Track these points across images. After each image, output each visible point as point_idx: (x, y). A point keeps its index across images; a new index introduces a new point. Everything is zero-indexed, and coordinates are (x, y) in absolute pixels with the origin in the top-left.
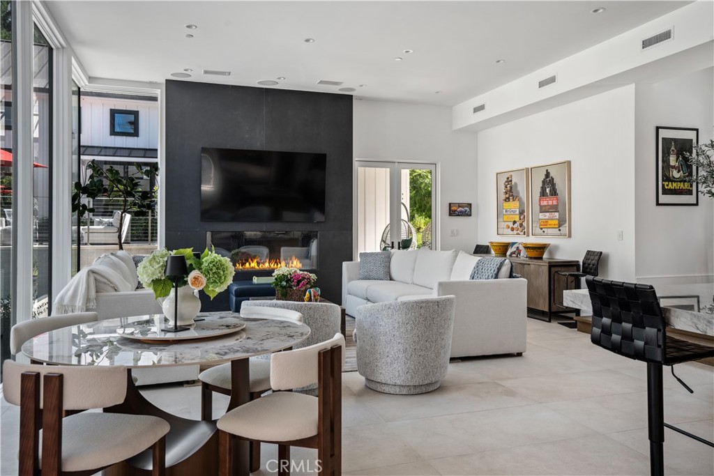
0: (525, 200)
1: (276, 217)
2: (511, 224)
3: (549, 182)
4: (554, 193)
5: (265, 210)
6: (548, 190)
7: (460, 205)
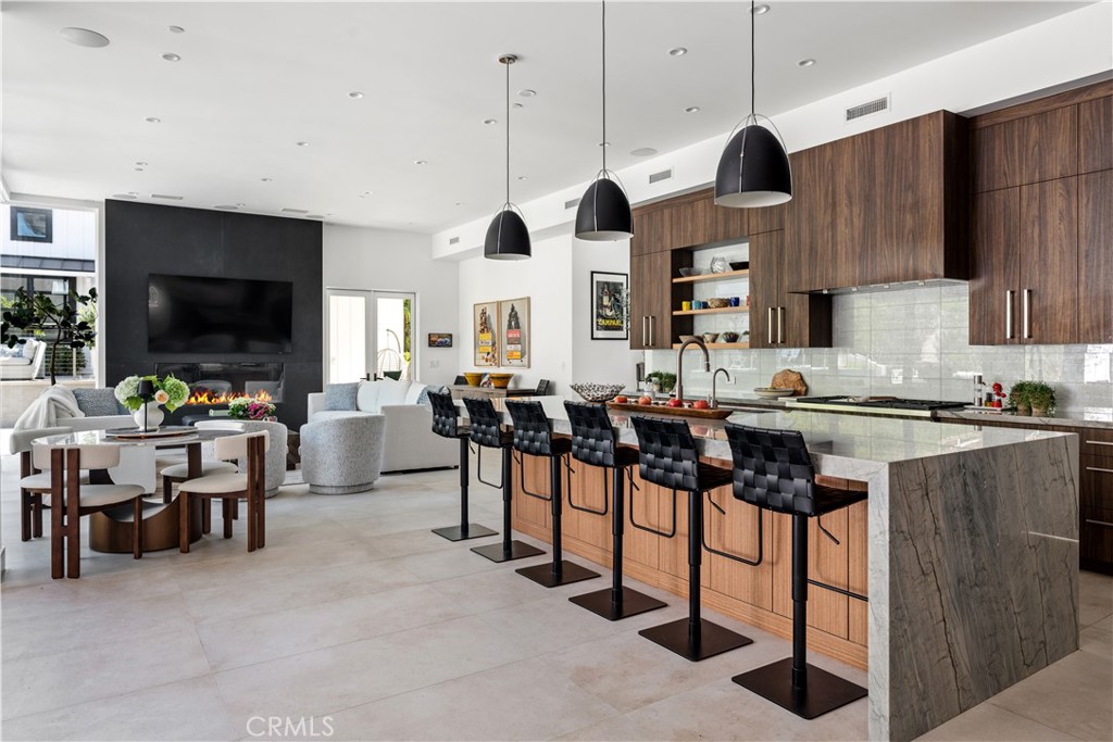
0: (496, 331)
1: (240, 348)
2: (485, 355)
3: (514, 315)
4: (518, 326)
5: (227, 339)
6: (513, 323)
7: (440, 336)
